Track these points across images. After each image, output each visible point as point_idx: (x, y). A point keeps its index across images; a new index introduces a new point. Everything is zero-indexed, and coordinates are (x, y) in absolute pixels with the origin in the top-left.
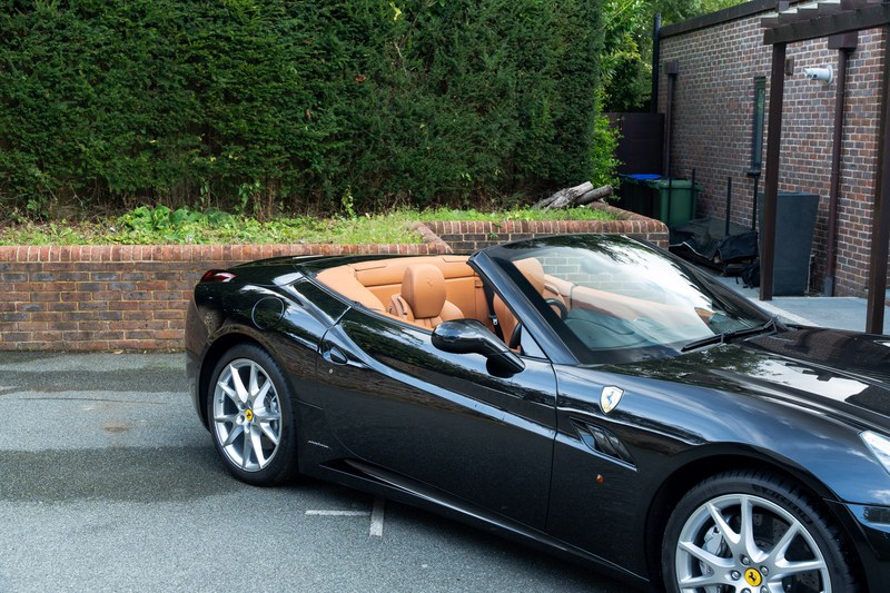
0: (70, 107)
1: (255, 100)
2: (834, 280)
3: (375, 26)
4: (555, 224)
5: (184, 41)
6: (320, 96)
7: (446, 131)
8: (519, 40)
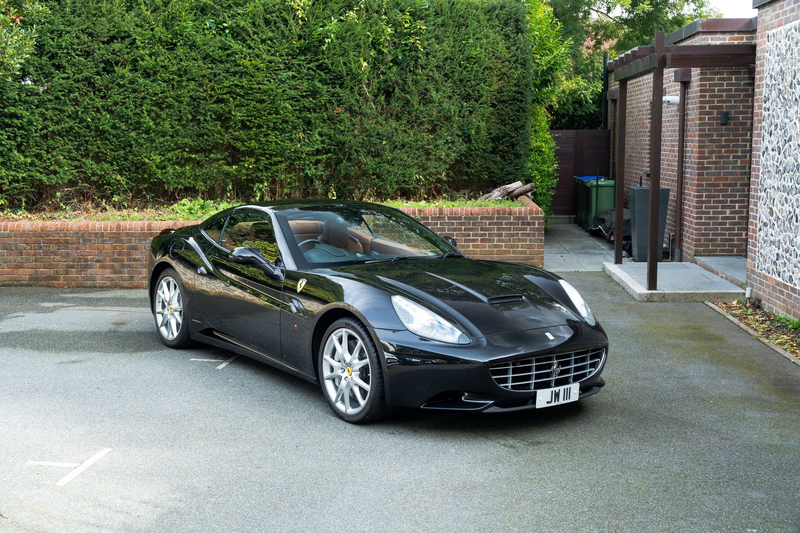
0: (139, 134)
1: (262, 127)
2: (681, 250)
3: (348, 74)
4: (462, 209)
5: (213, 89)
6: (308, 123)
7: (403, 146)
8: (461, 81)
